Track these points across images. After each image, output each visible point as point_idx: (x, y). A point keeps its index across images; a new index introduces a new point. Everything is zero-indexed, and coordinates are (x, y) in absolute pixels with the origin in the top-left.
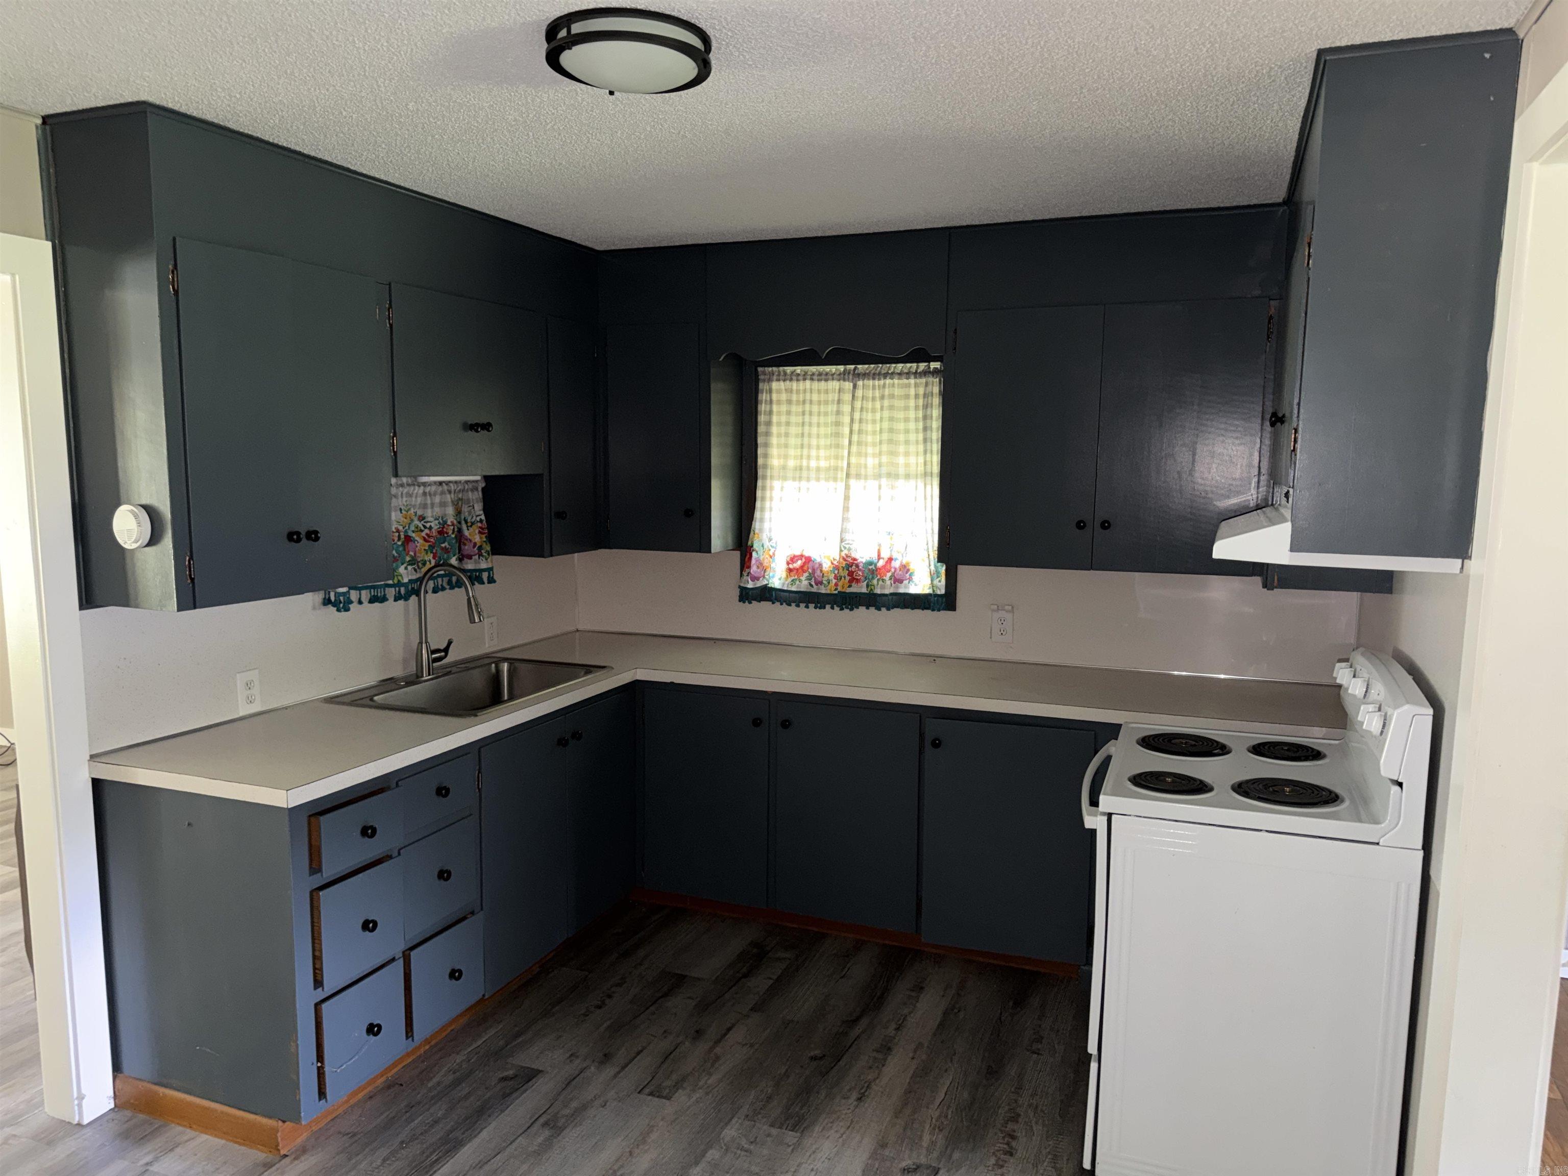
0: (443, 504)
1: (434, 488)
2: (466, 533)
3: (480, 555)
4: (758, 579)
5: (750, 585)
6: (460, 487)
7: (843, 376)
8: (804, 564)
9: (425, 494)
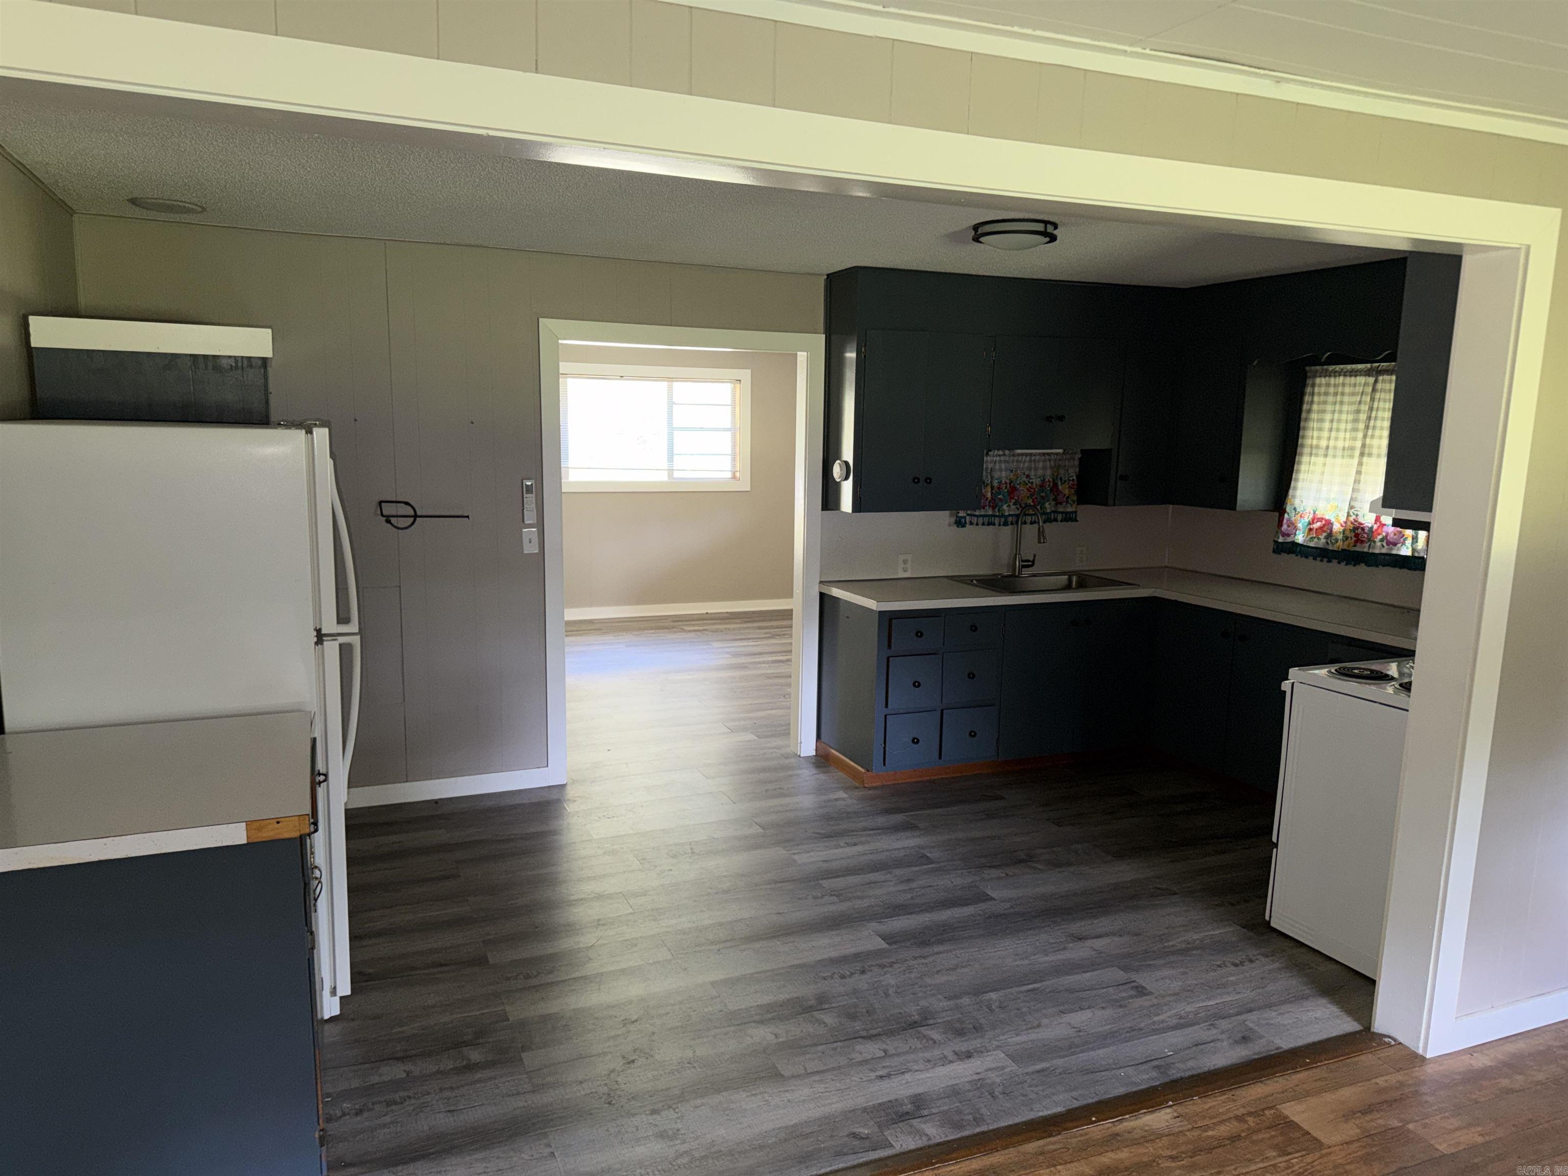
0: (1044, 468)
1: (1038, 457)
2: (1060, 487)
3: (1067, 502)
4: (1289, 535)
5: (1281, 540)
6: (1059, 457)
7: (1368, 373)
8: (1324, 525)
9: (1030, 461)
